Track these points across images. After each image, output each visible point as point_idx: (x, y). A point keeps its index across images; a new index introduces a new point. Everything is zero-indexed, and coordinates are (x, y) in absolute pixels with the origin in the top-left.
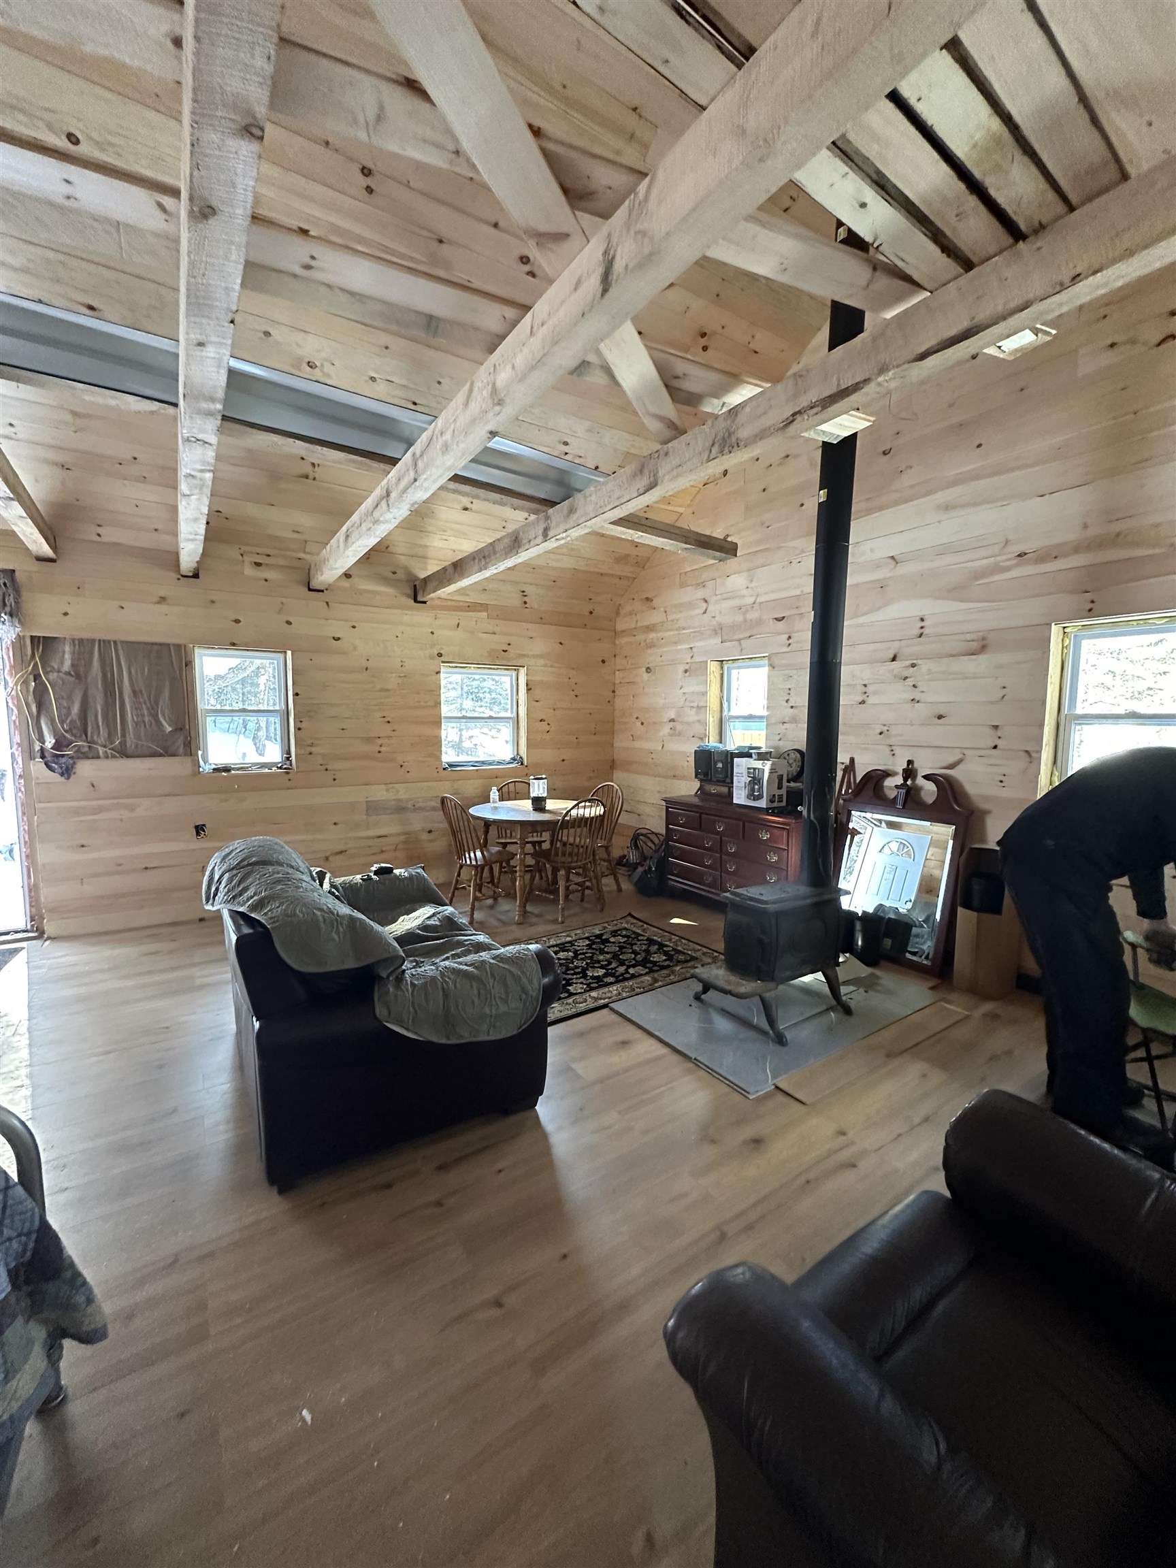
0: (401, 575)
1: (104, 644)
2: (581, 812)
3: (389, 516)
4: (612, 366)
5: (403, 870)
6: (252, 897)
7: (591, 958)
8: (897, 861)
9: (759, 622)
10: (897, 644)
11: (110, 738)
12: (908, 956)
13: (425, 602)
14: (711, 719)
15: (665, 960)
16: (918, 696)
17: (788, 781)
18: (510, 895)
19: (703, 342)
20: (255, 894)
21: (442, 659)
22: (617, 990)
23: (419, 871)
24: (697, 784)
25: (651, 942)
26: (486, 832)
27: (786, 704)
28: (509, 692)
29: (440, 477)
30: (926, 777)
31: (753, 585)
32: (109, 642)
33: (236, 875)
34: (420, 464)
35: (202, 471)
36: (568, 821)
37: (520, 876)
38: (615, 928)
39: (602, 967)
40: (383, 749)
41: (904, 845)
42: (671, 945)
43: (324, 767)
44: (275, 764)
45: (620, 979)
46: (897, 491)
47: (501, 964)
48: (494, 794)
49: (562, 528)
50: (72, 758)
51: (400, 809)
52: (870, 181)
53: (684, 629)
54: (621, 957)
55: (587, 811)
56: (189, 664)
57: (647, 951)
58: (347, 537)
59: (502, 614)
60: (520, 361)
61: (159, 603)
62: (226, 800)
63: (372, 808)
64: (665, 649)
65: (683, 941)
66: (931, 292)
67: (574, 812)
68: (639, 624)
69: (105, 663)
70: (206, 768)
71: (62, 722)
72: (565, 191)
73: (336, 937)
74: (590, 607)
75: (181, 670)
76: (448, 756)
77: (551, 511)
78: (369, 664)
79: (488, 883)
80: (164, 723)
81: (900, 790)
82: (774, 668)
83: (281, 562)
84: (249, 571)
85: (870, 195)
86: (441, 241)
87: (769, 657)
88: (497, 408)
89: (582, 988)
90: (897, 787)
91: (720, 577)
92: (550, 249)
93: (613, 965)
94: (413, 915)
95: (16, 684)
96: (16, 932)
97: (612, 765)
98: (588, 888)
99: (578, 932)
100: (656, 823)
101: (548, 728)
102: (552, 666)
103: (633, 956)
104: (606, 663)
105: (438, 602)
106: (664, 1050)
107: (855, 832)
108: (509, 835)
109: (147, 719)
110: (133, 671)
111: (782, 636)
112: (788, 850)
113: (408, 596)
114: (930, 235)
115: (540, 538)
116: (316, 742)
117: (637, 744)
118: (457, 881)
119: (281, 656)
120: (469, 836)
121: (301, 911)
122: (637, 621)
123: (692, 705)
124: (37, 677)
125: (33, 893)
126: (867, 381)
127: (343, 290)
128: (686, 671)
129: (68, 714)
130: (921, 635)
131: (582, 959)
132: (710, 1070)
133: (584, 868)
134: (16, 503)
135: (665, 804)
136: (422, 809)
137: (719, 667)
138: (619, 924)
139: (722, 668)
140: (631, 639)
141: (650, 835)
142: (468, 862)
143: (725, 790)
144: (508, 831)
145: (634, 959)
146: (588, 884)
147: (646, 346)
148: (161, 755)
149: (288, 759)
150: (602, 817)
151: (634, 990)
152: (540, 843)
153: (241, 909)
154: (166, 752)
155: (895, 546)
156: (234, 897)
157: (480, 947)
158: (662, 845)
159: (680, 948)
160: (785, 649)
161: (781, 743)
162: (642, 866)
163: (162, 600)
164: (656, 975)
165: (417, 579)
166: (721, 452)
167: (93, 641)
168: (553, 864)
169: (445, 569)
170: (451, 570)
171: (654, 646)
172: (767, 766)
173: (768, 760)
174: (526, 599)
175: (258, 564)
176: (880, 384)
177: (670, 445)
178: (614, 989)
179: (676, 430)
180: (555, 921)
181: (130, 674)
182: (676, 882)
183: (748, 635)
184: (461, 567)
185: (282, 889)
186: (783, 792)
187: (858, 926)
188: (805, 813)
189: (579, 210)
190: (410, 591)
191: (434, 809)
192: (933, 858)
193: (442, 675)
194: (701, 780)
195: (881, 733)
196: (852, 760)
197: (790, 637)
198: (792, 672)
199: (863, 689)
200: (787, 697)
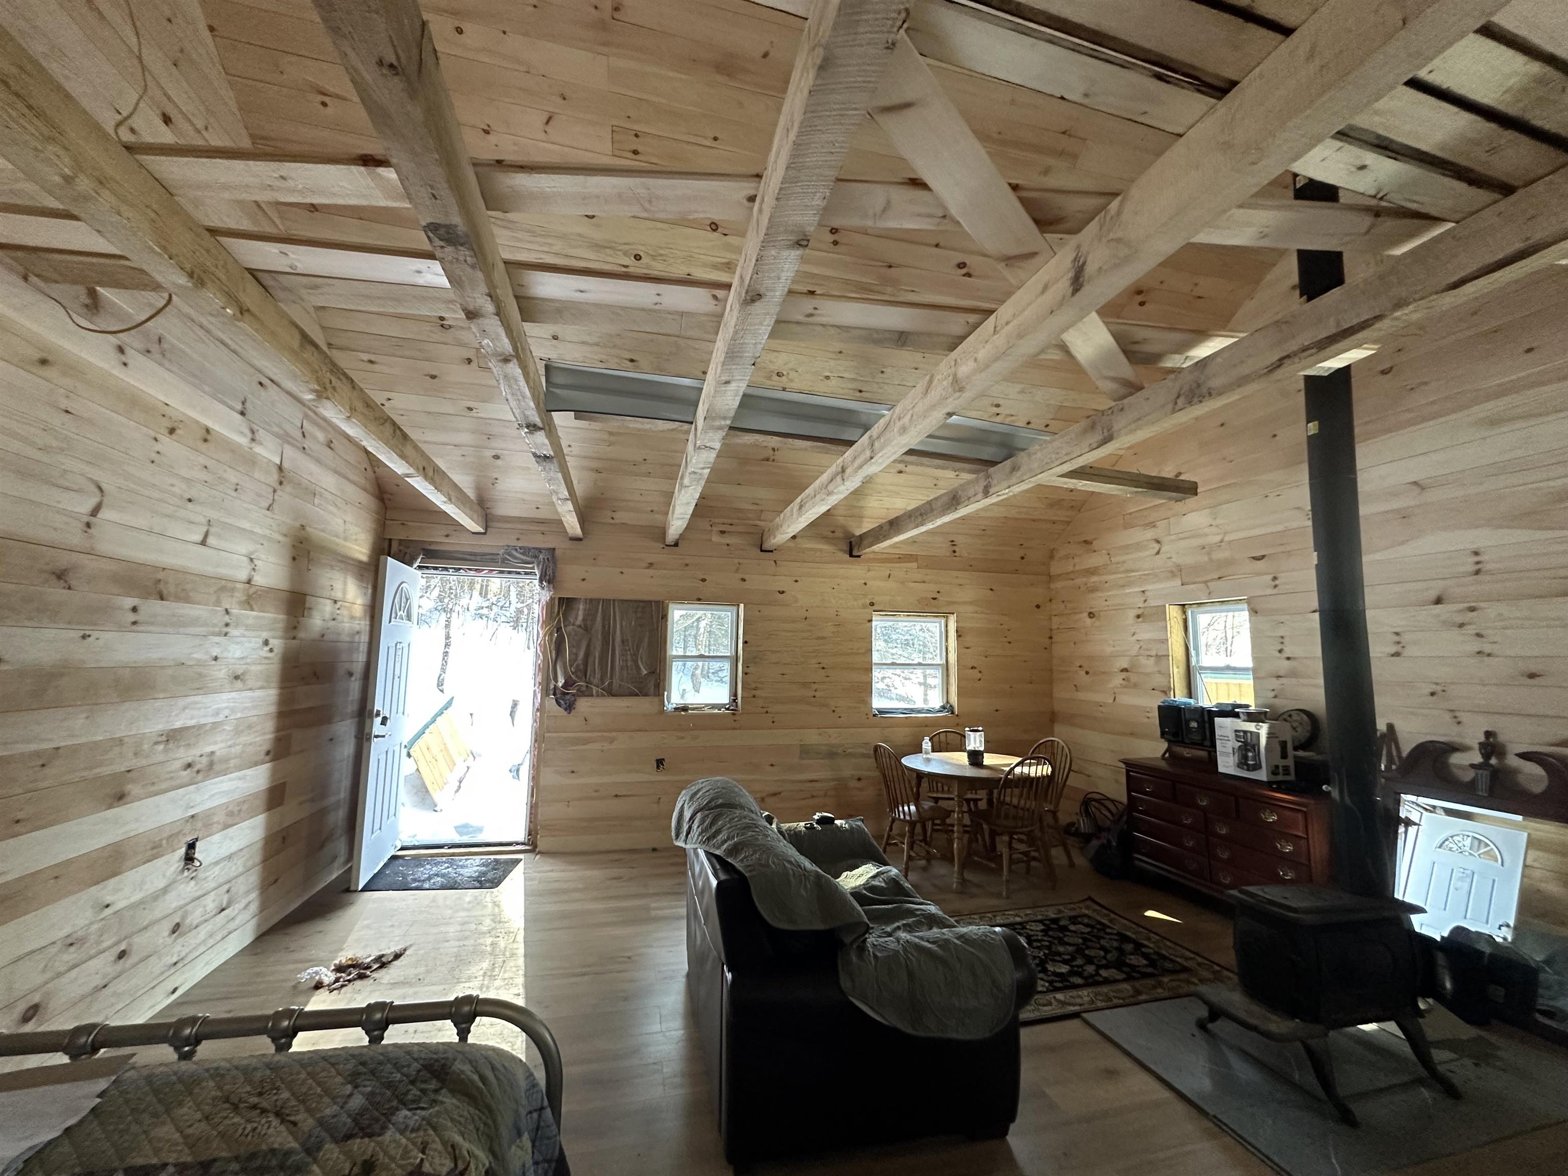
0: (839, 534)
1: (606, 602)
2: (1026, 770)
3: (842, 488)
4: (1068, 344)
5: (843, 822)
6: (725, 841)
7: (1049, 948)
8: (1473, 863)
9: (1229, 562)
10: (1441, 584)
11: (602, 680)
12: (1540, 1018)
13: (859, 556)
14: (1176, 670)
15: (1146, 966)
16: (1487, 648)
17: (1296, 749)
18: (948, 858)
19: (1140, 298)
20: (728, 838)
21: (875, 608)
22: (1088, 995)
23: (860, 823)
24: (1164, 745)
25: (1124, 938)
26: (919, 784)
27: (1278, 655)
28: (938, 638)
29: (895, 453)
30: (1525, 756)
31: (1219, 521)
32: (610, 600)
33: (707, 816)
34: (877, 444)
35: (703, 468)
36: (1011, 780)
37: (958, 838)
38: (1073, 913)
39: (1065, 962)
40: (818, 694)
41: (1480, 841)
42: (1151, 945)
43: (765, 710)
44: (723, 706)
45: (1091, 982)
46: (1409, 410)
47: (967, 947)
48: (927, 744)
49: (1005, 484)
50: (574, 695)
51: (832, 754)
52: (1370, 147)
53: (1133, 571)
54: (1087, 952)
55: (1033, 768)
56: (665, 617)
57: (1120, 950)
58: (801, 507)
59: (931, 563)
60: (982, 354)
61: (648, 568)
62: (683, 738)
63: (805, 751)
64: (1110, 593)
65: (1168, 943)
66: (1457, 222)
67: (1018, 770)
68: (1077, 568)
69: (605, 617)
70: (669, 707)
71: (571, 666)
72: (1037, 222)
73: (804, 893)
74: (1022, 553)
75: (658, 622)
76: (878, 703)
77: (992, 470)
78: (807, 614)
79: (921, 841)
80: (642, 667)
81: (1480, 772)
82: (1256, 612)
83: (741, 529)
84: (716, 538)
85: (1371, 158)
86: (890, 267)
87: (1249, 602)
88: (958, 394)
89: (1043, 986)
90: (1473, 766)
91: (1174, 515)
92: (1020, 268)
93: (1079, 962)
94: (857, 872)
95: (545, 636)
96: (518, 844)
97: (1052, 718)
98: (1034, 859)
99: (1028, 912)
100: (1116, 789)
101: (979, 675)
102: (982, 613)
103: (1102, 953)
104: (1042, 608)
105: (871, 556)
106: (1166, 1094)
107: (1408, 823)
108: (940, 789)
109: (629, 664)
110: (624, 623)
111: (1265, 577)
112: (1307, 839)
113: (845, 552)
114: (1452, 174)
115: (980, 495)
116: (759, 686)
117: (1081, 695)
118: (889, 836)
119: (735, 608)
120: (902, 786)
121: (774, 863)
122: (1075, 565)
123: (1149, 653)
124: (559, 630)
125: (533, 810)
126: (1378, 318)
127: (833, 326)
128: (1138, 617)
129: (576, 660)
130: (1477, 572)
131: (1038, 948)
132: (1240, 1140)
133: (1028, 834)
134: (569, 502)
135: (1124, 766)
136: (851, 755)
137: (1180, 612)
138: (1078, 910)
139: (1184, 612)
140: (1069, 583)
141: (1103, 800)
142: (902, 817)
143: (1203, 754)
144: (940, 785)
145: (1104, 958)
146: (1033, 854)
147: (1104, 322)
148: (637, 695)
149: (734, 701)
150: (1050, 778)
151: (1111, 1000)
152: (976, 801)
153: (717, 852)
154: (640, 692)
155: (1418, 470)
156: (708, 839)
157: (932, 921)
158: (1121, 816)
159: (1164, 952)
160: (1269, 591)
161: (1276, 701)
162: (1098, 838)
163: (651, 565)
164: (1137, 984)
165: (853, 536)
166: (1190, 403)
167: (599, 600)
168: (993, 827)
169: (881, 527)
170: (886, 527)
171: (1097, 590)
172: (1263, 730)
173: (1263, 722)
174: (955, 548)
175: (723, 532)
176: (1396, 319)
177: (1126, 401)
178: (1085, 995)
179: (1133, 388)
180: (999, 895)
181: (621, 626)
182: (1144, 861)
183: (1217, 577)
184: (897, 524)
185: (753, 836)
186: (1290, 762)
187: (1441, 958)
188: (1335, 794)
189: (1046, 233)
190: (846, 548)
191: (864, 756)
192: (1536, 864)
193: (874, 623)
194: (1169, 741)
195: (1433, 694)
196: (1391, 727)
197: (1274, 579)
198: (1283, 618)
199: (1394, 638)
200: (1280, 647)
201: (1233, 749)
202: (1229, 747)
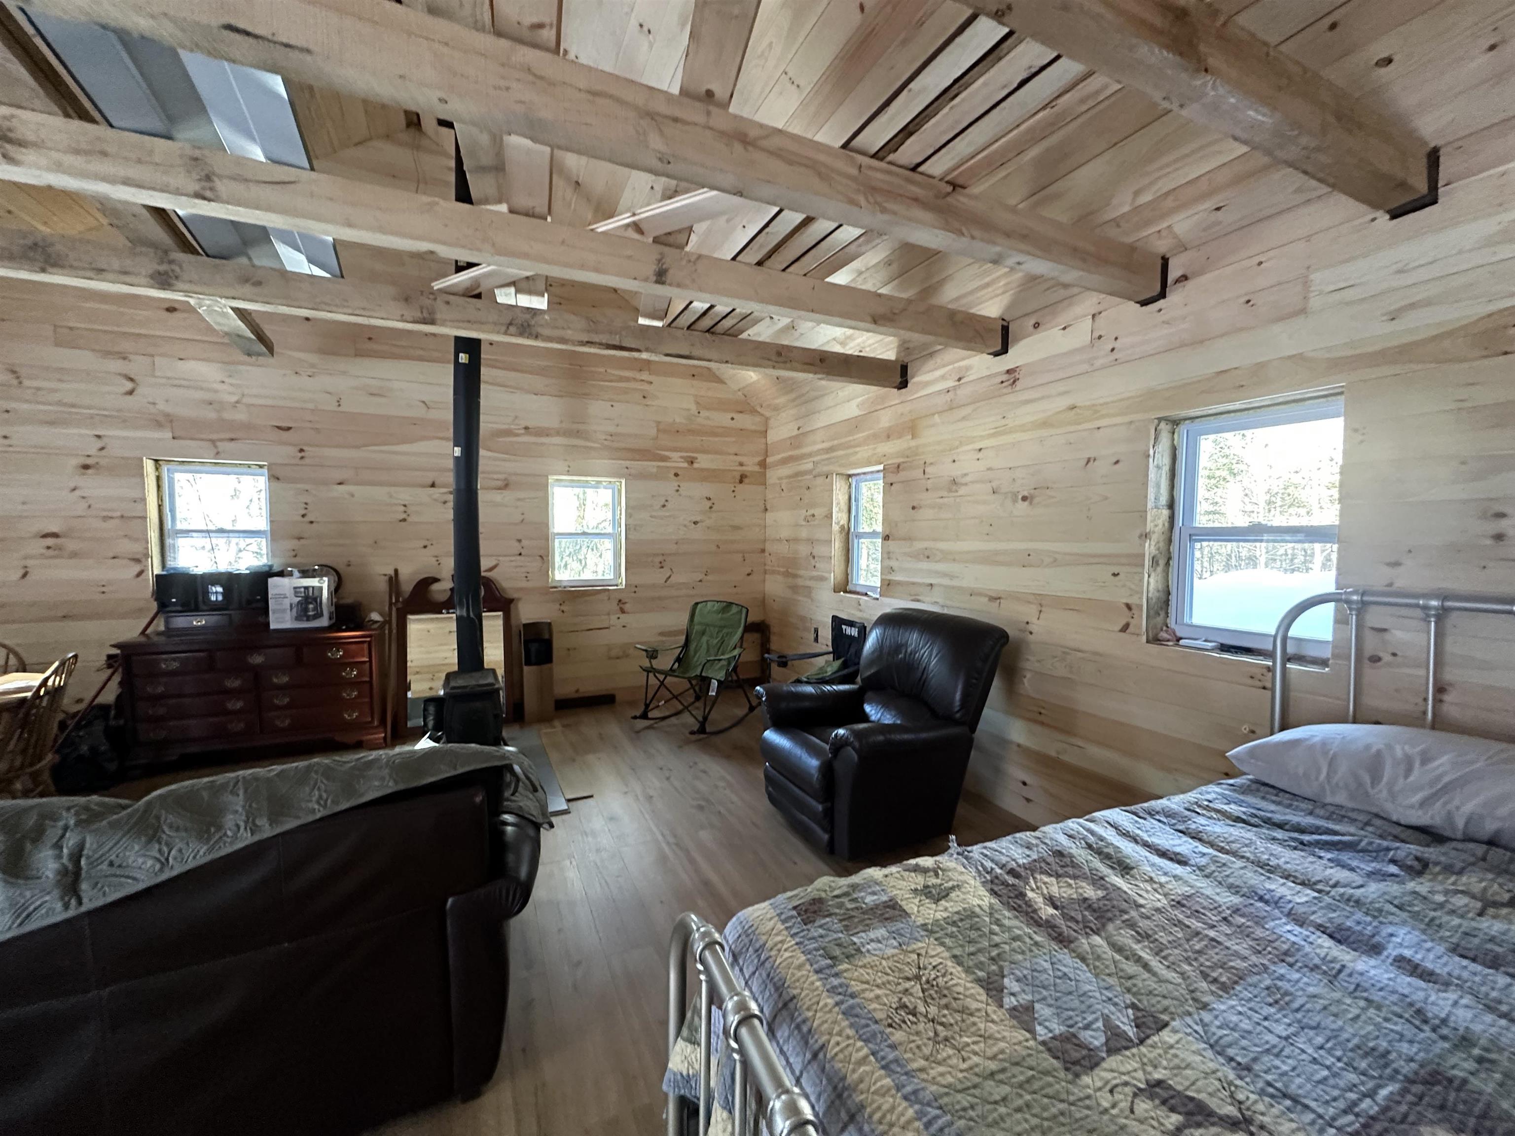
9: (247, 426)
27: (301, 519)
31: (235, 381)
82: (278, 479)
87: (268, 468)
91: (163, 355)
111: (290, 447)
112: (370, 661)
137: (154, 468)
160: (294, 461)
161: (297, 559)
172: (326, 584)
183: (229, 438)
195: (425, 547)
196: (396, 571)
197: (301, 450)
198: (307, 487)
199: (403, 508)
200: (303, 512)
201: (291, 605)
202: (286, 603)
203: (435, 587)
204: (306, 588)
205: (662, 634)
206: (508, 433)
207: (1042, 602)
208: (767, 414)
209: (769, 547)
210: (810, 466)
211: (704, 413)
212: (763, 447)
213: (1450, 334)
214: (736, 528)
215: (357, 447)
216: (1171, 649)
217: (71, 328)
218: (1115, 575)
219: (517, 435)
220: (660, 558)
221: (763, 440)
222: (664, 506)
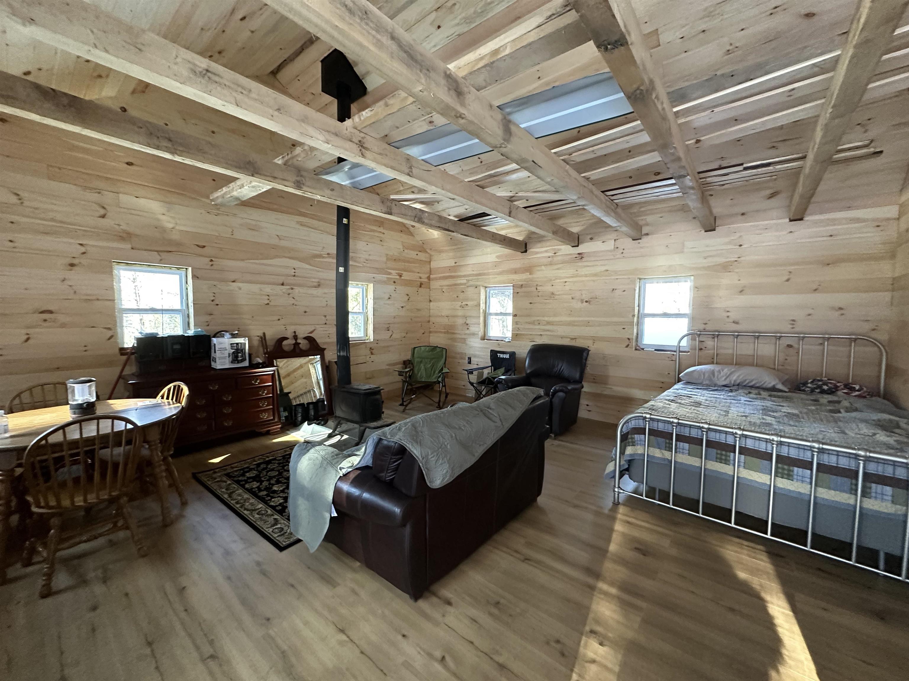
10: (284, 278)
16: (296, 303)
27: (211, 303)
30: (302, 338)
46: (277, 205)
81: (296, 346)
82: (198, 278)
90: (290, 344)
91: (124, 193)
130: (294, 276)
161: (209, 327)
195: (279, 320)
196: (264, 334)
197: (212, 261)
198: (215, 283)
199: (267, 297)
200: (213, 298)
201: (229, 354)
202: (226, 353)
203: (285, 343)
204: (237, 344)
205: (388, 365)
206: (320, 256)
207: (594, 339)
208: (432, 253)
209: (432, 319)
210: (465, 281)
211: (406, 251)
212: (429, 269)
213: (719, 265)
214: (418, 310)
215: (243, 260)
216: (641, 352)
217: (60, 168)
218: (624, 329)
219: (323, 257)
220: (388, 326)
221: (428, 266)
222: (389, 298)
